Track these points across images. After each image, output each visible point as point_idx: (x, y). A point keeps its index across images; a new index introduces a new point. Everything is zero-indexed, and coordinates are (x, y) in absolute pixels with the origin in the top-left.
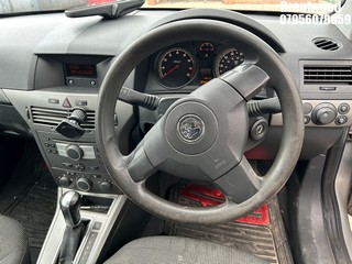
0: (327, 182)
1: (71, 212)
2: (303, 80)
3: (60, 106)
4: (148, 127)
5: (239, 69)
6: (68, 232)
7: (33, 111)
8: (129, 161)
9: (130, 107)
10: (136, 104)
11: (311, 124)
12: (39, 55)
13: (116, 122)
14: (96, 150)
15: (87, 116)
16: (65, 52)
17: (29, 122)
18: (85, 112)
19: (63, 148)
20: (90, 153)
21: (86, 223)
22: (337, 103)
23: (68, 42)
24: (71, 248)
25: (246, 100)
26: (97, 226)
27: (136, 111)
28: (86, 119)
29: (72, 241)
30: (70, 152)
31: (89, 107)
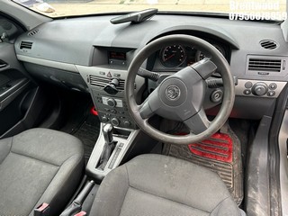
0: (272, 136)
1: (108, 136)
2: (248, 67)
3: (105, 76)
4: (152, 90)
5: (202, 62)
6: (106, 146)
7: (91, 78)
8: (140, 108)
9: (144, 79)
10: (147, 77)
11: (251, 94)
12: (96, 47)
13: (135, 87)
14: (124, 102)
15: (120, 82)
16: (110, 46)
17: (88, 84)
18: (119, 80)
19: (106, 100)
20: (120, 103)
21: (116, 143)
22: (269, 83)
23: (111, 40)
24: (107, 155)
25: (204, 79)
26: (121, 145)
27: (146, 81)
28: (119, 85)
29: (108, 151)
30: (109, 102)
31: (122, 77)
